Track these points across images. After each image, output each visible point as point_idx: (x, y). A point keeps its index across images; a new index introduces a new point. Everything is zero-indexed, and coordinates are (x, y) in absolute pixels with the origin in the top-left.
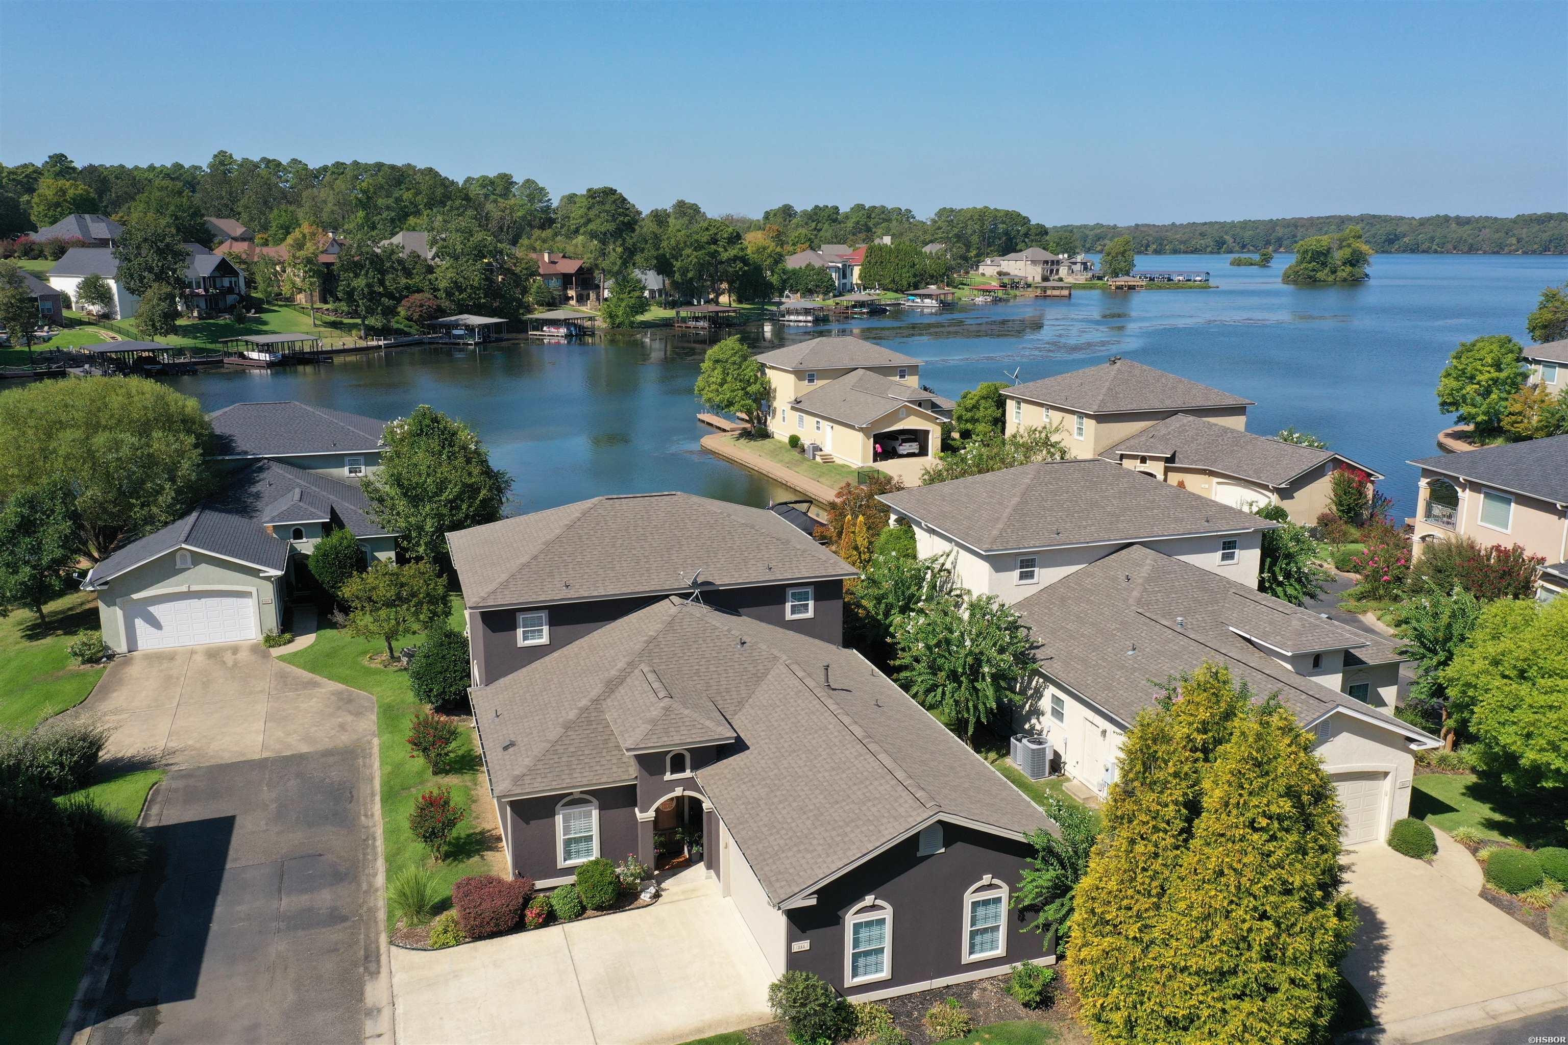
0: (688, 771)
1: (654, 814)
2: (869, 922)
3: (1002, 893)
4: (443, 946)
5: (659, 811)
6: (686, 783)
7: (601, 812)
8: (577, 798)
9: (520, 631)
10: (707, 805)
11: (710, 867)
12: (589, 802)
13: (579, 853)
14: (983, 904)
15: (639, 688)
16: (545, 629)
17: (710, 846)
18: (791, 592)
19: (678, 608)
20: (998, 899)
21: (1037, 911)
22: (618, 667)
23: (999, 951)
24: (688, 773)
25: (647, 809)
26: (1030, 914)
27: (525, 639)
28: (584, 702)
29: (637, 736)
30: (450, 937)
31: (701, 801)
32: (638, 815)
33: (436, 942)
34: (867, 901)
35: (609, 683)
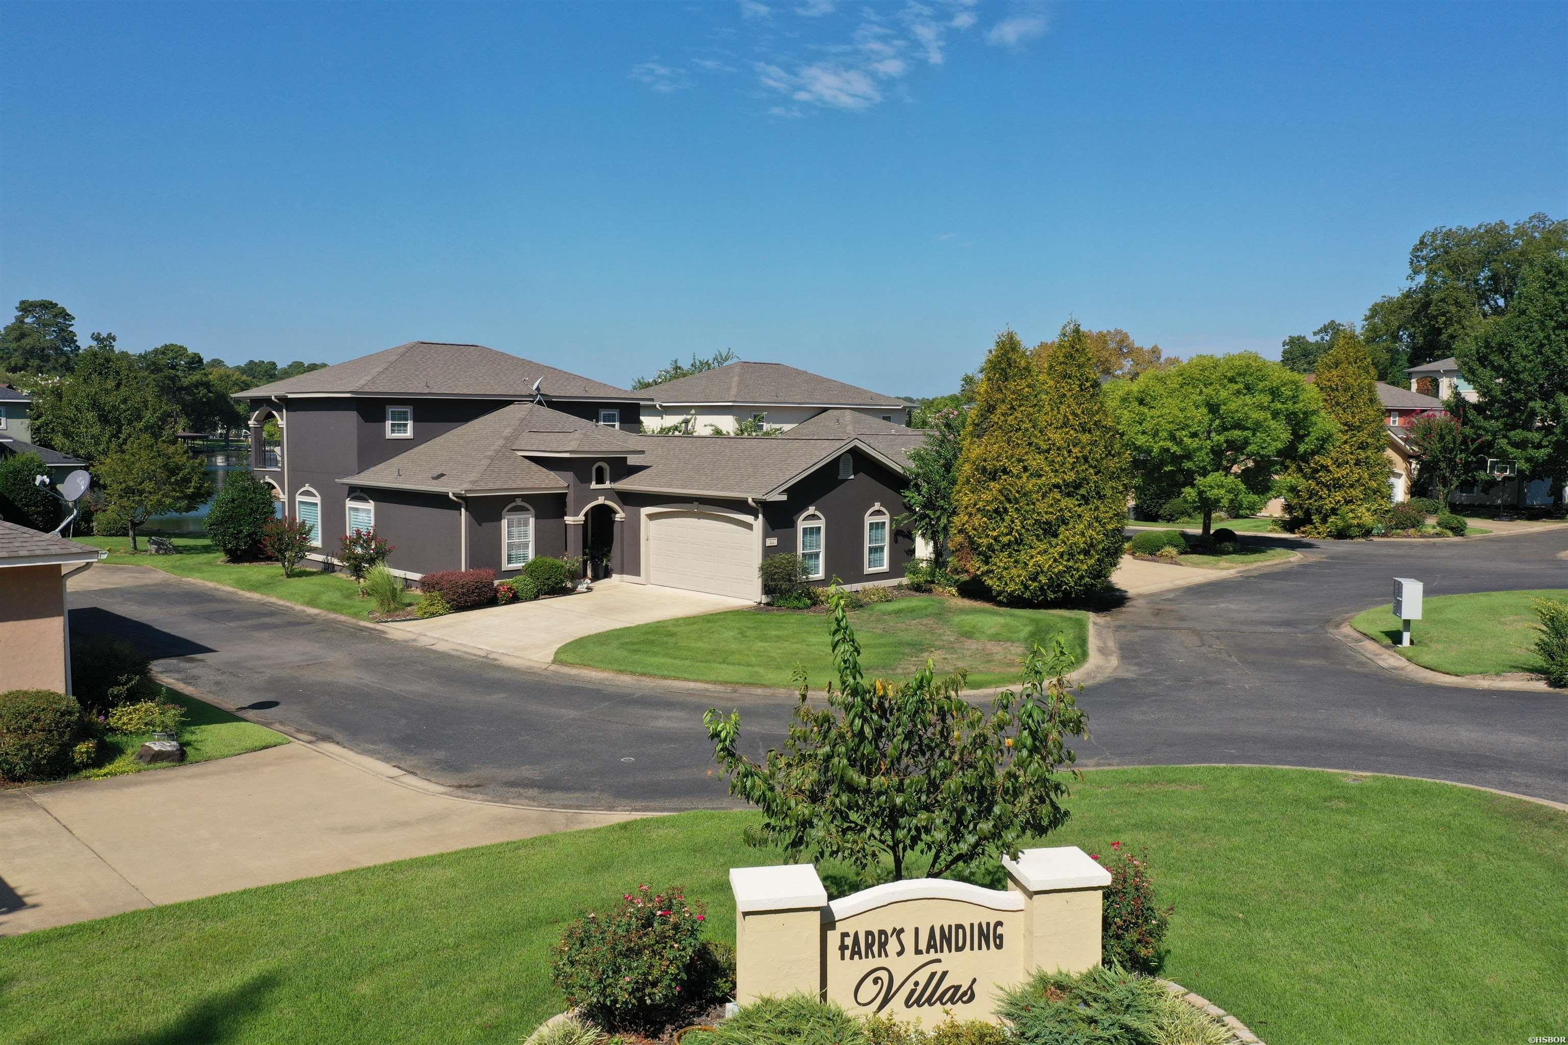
0: (608, 482)
1: (584, 518)
2: (811, 529)
3: (886, 519)
4: (433, 615)
5: (586, 515)
6: (606, 493)
7: (537, 518)
8: (519, 502)
9: (389, 423)
10: (620, 516)
11: (622, 572)
12: (527, 510)
13: (518, 559)
14: (875, 526)
15: (540, 436)
16: (410, 424)
17: (622, 552)
18: (603, 413)
19: (530, 405)
20: (884, 523)
21: (904, 536)
22: (507, 432)
23: (885, 567)
24: (607, 485)
25: (576, 514)
26: (900, 538)
27: (393, 431)
28: (495, 447)
29: (573, 446)
30: (438, 608)
31: (615, 512)
32: (569, 520)
33: (425, 613)
34: (811, 510)
35: (507, 438)
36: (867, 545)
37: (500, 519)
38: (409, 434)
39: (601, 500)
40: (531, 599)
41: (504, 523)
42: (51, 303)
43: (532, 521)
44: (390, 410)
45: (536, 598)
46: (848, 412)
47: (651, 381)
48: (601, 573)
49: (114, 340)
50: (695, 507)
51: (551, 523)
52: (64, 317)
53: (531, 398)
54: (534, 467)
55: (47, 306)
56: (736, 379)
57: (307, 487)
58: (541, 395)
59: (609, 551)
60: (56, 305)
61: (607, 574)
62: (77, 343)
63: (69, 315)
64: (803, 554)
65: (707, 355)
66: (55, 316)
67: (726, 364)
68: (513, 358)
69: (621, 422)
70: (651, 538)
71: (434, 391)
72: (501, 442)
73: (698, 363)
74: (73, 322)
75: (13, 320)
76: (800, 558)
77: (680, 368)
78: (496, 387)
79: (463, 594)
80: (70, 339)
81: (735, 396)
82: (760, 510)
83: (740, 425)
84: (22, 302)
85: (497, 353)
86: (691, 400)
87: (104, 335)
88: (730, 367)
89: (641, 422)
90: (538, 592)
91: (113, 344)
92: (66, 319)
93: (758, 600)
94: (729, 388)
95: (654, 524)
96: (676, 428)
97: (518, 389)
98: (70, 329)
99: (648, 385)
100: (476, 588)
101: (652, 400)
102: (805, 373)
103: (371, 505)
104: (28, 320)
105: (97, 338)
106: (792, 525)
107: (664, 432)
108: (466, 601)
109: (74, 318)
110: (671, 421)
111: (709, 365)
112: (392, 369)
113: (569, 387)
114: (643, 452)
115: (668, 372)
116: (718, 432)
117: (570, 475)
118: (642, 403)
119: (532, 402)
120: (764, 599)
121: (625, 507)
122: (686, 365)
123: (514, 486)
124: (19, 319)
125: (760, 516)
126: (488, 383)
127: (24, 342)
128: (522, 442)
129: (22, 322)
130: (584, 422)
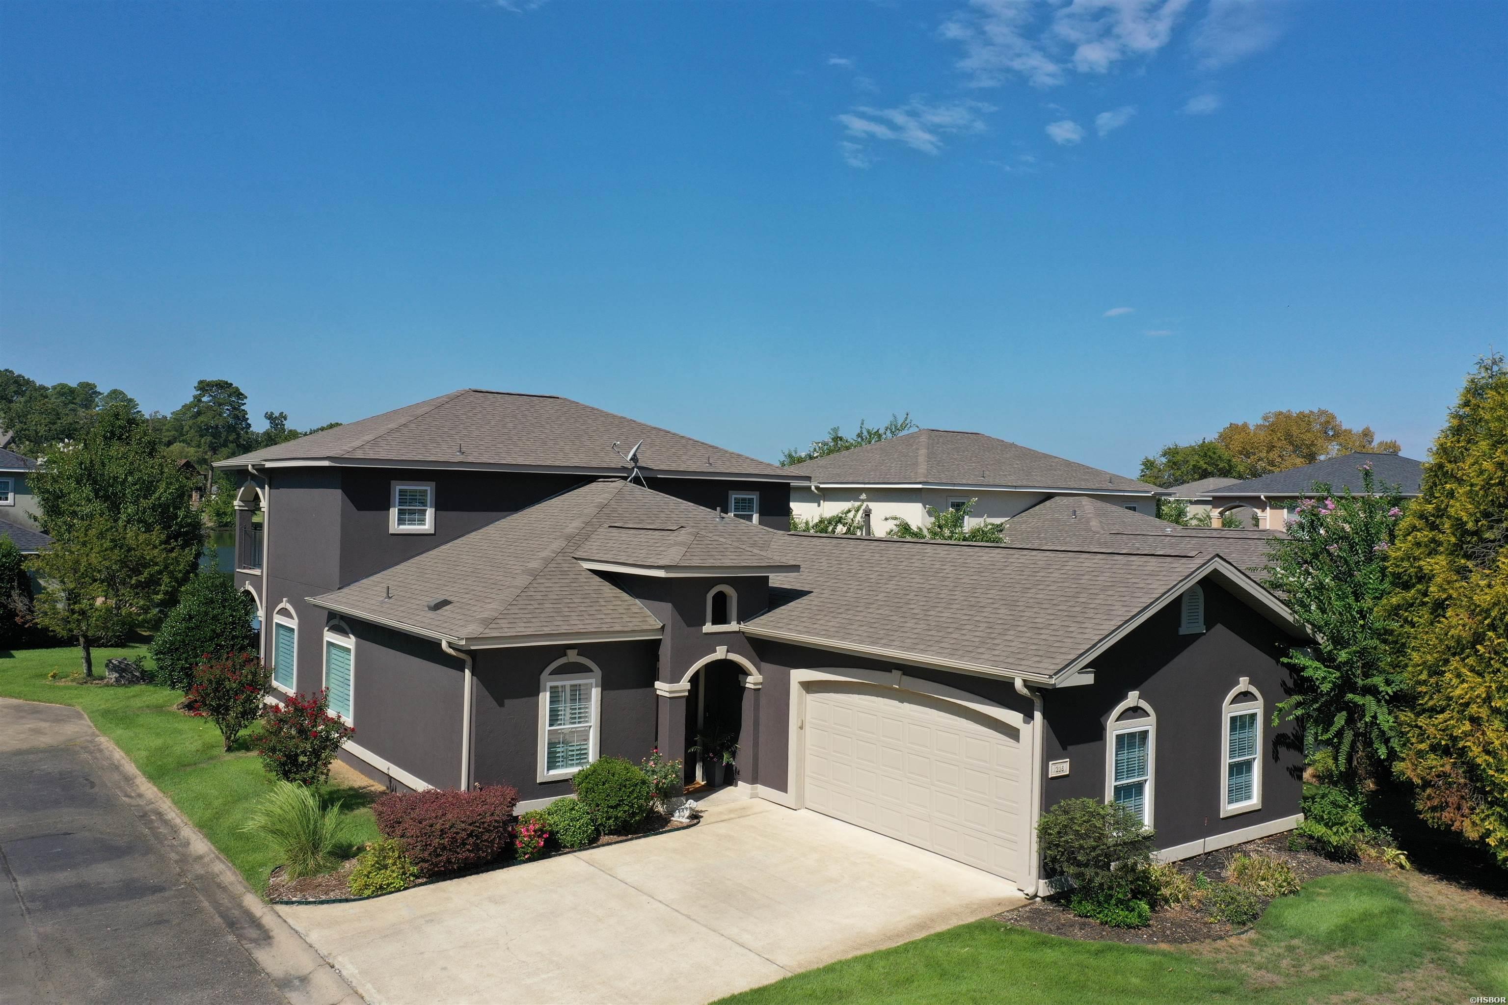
0: (734, 621)
1: (688, 686)
2: (1132, 735)
3: (1257, 707)
4: (381, 891)
5: (694, 680)
6: (733, 640)
7: (605, 686)
8: (572, 656)
9: (394, 512)
10: (753, 680)
11: (754, 780)
12: (588, 670)
13: (567, 761)
14: (1241, 723)
15: (624, 535)
16: (430, 513)
17: (756, 744)
18: (734, 496)
19: (620, 483)
20: (1253, 716)
21: (1289, 746)
22: (573, 527)
23: (1254, 801)
24: (733, 626)
25: (675, 679)
26: (1282, 750)
27: (401, 521)
28: (544, 554)
29: (673, 556)
30: (392, 875)
31: (746, 673)
32: (662, 688)
33: (366, 886)
34: (1133, 698)
35: (569, 538)
36: (1226, 761)
37: (534, 691)
38: (427, 526)
39: (720, 653)
40: (582, 847)
41: (545, 699)
42: (226, 383)
43: (595, 693)
44: (397, 487)
45: (592, 842)
46: (1085, 501)
47: (803, 455)
48: (719, 776)
49: (285, 419)
50: (894, 679)
51: (628, 696)
52: (238, 396)
53: (622, 474)
54: (609, 590)
55: (223, 386)
56: (923, 452)
57: (285, 604)
58: (640, 468)
59: (735, 740)
60: (231, 384)
61: (729, 778)
62: (249, 421)
63: (242, 394)
64: (1116, 787)
65: (878, 423)
66: (229, 396)
67: (901, 434)
68: (607, 415)
69: (761, 514)
70: (807, 727)
71: (470, 459)
72: (557, 545)
73: (865, 433)
74: (245, 401)
75: (192, 399)
76: (1109, 795)
77: (841, 439)
78: (571, 455)
79: (444, 848)
80: (240, 417)
81: (926, 477)
82: (1038, 702)
83: (938, 518)
84: (201, 382)
85: (585, 407)
86: (861, 480)
87: (277, 414)
88: (911, 436)
89: (788, 512)
90: (597, 830)
91: (285, 422)
92: (239, 398)
93: (1031, 891)
94: (916, 464)
95: (814, 700)
96: (839, 520)
97: (607, 459)
98: (242, 407)
99: (800, 460)
100: (470, 835)
101: (808, 478)
102: (1013, 445)
103: (349, 642)
104: (205, 399)
105: (270, 417)
106: (1099, 734)
107: (824, 527)
108: (449, 861)
109: (246, 397)
110: (831, 509)
111: (880, 436)
112: (413, 425)
113: (684, 458)
114: (796, 568)
115: (825, 444)
116: (905, 528)
117: (667, 607)
118: (794, 483)
119: (625, 478)
120: (1043, 888)
121: (763, 664)
122: (849, 434)
123: (564, 629)
124: (198, 399)
125: (1038, 715)
126: (561, 450)
127: (201, 419)
128: (592, 547)
129: (200, 401)
130: (701, 511)
